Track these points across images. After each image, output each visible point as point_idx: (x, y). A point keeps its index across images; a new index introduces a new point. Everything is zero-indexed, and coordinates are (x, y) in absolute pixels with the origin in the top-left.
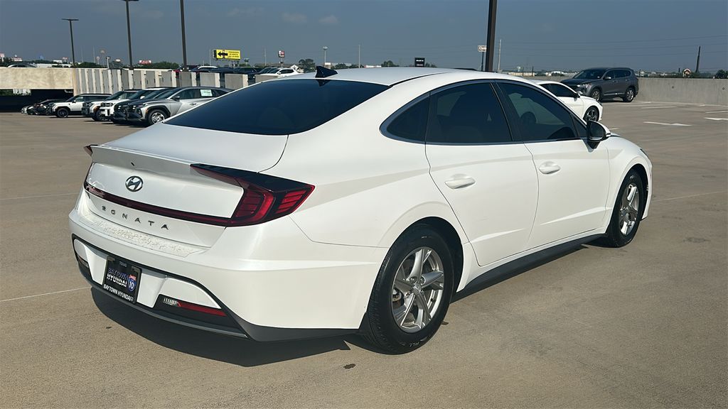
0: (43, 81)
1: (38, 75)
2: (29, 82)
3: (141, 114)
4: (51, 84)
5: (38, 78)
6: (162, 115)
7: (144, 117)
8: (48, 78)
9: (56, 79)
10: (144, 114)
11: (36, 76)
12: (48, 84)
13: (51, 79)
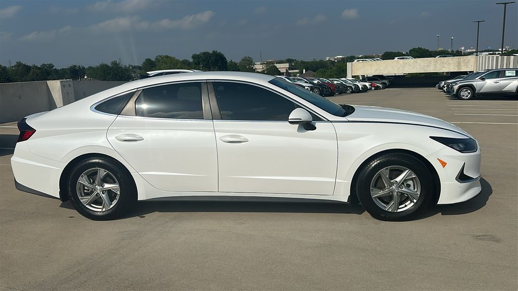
0: (453, 66)
1: (450, 62)
2: (443, 67)
3: (453, 91)
4: (458, 68)
5: (450, 64)
6: (469, 91)
7: (455, 93)
8: (457, 64)
9: (462, 64)
10: (455, 91)
11: (448, 63)
12: (456, 68)
13: (459, 65)
